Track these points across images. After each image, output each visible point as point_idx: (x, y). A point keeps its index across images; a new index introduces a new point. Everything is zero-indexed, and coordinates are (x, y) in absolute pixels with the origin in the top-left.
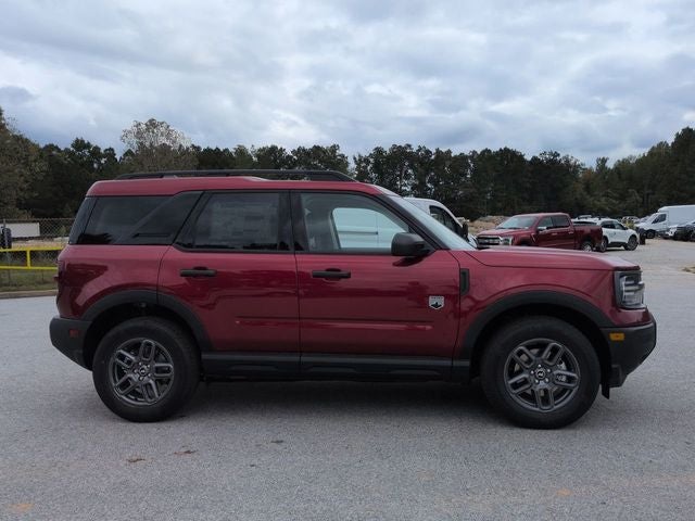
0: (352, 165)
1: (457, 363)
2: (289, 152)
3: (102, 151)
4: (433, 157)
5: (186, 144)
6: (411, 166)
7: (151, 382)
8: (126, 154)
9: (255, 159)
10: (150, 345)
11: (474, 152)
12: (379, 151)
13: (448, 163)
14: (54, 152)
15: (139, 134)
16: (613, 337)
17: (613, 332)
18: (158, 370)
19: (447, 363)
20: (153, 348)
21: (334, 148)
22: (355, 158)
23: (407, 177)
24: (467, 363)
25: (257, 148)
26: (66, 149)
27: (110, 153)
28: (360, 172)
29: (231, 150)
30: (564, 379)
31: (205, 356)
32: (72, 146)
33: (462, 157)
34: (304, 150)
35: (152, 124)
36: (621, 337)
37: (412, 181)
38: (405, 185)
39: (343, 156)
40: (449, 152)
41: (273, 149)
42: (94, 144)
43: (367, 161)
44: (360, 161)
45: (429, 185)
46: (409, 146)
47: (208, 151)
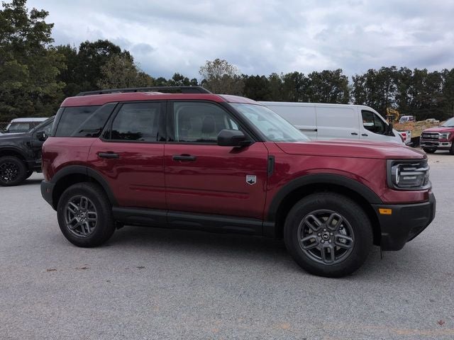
0: (351, 83)
1: (266, 224)
2: (306, 76)
3: (190, 81)
4: (413, 75)
5: (238, 74)
6: (396, 82)
7: (86, 223)
8: (202, 82)
9: (283, 82)
10: (84, 200)
11: (446, 70)
12: (371, 72)
13: (424, 79)
14: (163, 83)
15: (209, 69)
16: (382, 211)
17: (381, 208)
18: (90, 216)
19: (260, 223)
20: (86, 203)
21: (338, 71)
22: (353, 78)
23: (392, 90)
24: (273, 224)
25: (284, 74)
26: (170, 80)
27: (195, 81)
28: (357, 87)
29: (267, 76)
30: (344, 241)
31: (114, 209)
32: (173, 78)
33: (436, 74)
34: (317, 74)
35: (217, 62)
36: (389, 212)
37: (396, 93)
38: (390, 96)
39: (344, 77)
40: (425, 71)
41: (296, 74)
42: (185, 76)
43: (362, 79)
44: (356, 80)
45: (409, 96)
46: (394, 67)
47: (252, 77)
